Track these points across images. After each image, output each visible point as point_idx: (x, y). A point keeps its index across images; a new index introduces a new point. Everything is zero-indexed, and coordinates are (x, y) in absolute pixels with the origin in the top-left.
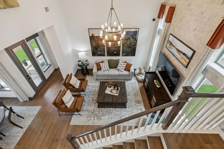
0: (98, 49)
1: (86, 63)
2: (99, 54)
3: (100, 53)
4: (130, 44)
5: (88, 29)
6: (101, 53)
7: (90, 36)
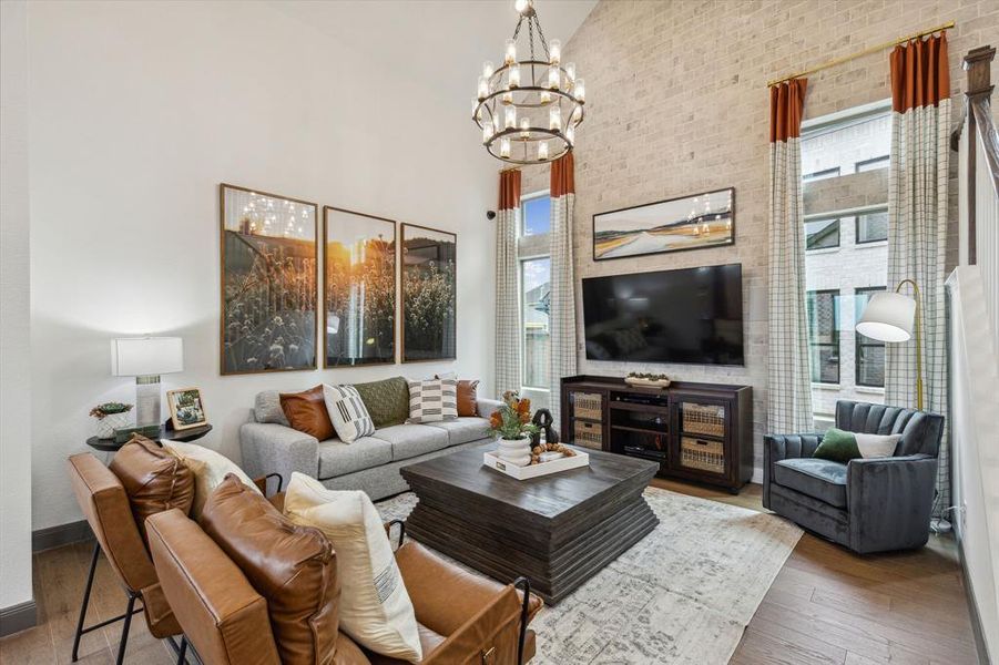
0: (267, 317)
1: (188, 415)
2: (276, 351)
3: (286, 347)
4: (434, 300)
5: (223, 186)
6: (292, 346)
7: (226, 228)
